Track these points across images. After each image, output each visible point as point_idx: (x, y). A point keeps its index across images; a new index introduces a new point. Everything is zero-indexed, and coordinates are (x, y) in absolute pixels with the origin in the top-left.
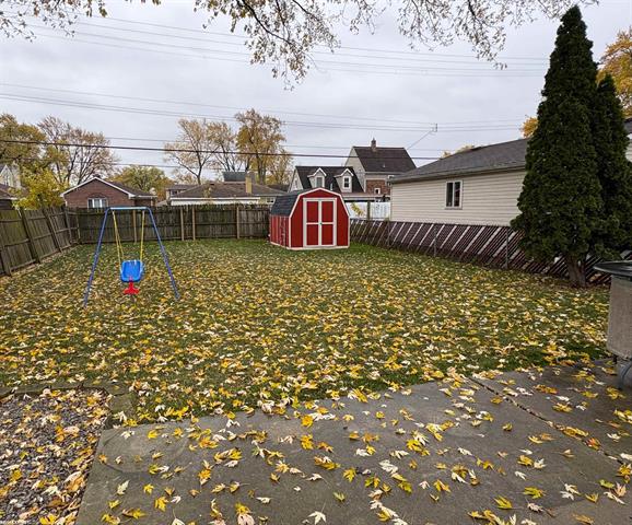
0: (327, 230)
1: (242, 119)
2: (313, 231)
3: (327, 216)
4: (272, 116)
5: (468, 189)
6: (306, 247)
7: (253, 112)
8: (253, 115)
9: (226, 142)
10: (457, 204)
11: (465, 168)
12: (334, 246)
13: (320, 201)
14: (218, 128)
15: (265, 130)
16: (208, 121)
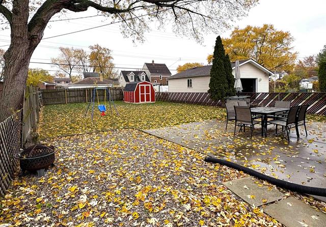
0: (148, 96)
1: (92, 48)
2: (143, 96)
3: (148, 91)
4: (107, 48)
5: (194, 81)
6: (140, 102)
7: (98, 46)
8: (97, 47)
9: (83, 59)
10: (191, 86)
11: (193, 75)
12: (150, 102)
13: (145, 85)
14: (80, 52)
15: (103, 54)
16: (74, 48)
